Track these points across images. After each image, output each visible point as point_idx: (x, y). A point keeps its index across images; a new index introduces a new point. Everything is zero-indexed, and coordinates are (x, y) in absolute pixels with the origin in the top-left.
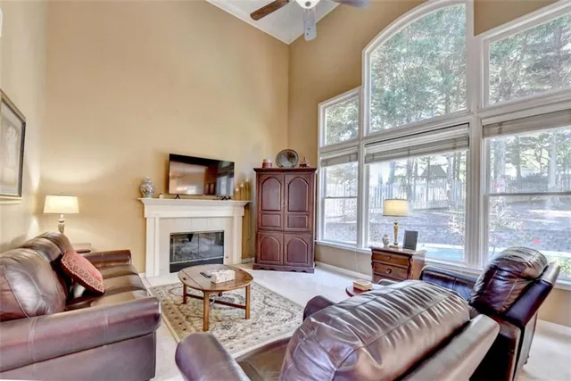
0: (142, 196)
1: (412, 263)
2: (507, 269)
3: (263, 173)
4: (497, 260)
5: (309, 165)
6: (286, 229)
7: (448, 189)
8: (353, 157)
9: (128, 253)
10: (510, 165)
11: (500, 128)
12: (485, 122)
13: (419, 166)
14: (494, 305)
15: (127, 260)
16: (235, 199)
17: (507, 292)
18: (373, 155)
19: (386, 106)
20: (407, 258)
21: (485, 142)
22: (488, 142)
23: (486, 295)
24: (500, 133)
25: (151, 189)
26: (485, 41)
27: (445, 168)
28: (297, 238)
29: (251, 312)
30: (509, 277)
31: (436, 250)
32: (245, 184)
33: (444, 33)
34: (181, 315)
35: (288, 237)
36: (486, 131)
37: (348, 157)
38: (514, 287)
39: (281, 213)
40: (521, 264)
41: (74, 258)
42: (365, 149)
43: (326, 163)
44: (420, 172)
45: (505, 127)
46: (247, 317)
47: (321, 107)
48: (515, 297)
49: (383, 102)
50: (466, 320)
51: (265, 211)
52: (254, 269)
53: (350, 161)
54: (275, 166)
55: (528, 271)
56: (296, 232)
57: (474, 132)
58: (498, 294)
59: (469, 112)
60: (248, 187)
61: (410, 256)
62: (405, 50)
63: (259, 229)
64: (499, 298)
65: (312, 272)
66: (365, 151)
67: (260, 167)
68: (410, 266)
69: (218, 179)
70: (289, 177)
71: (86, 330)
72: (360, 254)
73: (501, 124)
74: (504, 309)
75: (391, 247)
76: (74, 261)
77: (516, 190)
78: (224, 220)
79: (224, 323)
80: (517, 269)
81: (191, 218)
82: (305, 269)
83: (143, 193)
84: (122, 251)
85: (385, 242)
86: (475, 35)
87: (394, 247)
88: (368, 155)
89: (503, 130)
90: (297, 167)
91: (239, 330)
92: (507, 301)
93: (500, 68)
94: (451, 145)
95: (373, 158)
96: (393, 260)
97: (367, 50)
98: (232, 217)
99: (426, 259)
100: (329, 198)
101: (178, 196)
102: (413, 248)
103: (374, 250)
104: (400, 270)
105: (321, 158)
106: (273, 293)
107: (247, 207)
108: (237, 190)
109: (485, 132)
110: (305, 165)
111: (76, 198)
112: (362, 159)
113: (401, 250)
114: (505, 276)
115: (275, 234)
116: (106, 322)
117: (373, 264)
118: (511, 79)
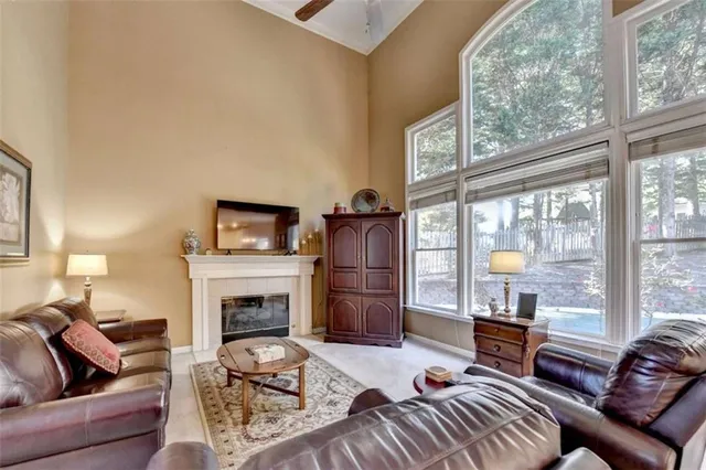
0: (186, 253)
1: (529, 338)
2: (652, 357)
3: (335, 221)
4: (639, 342)
5: (393, 209)
6: (365, 290)
7: (592, 234)
8: (451, 195)
9: (163, 323)
10: (682, 200)
11: (655, 146)
12: (633, 138)
13: (553, 205)
14: (633, 412)
15: (163, 332)
16: (301, 254)
17: (653, 393)
18: (476, 192)
19: (500, 128)
20: (521, 331)
21: (632, 166)
22: (638, 166)
23: (620, 395)
24: (655, 152)
25: (195, 244)
26: (629, 22)
27: (588, 206)
28: (379, 302)
29: (307, 401)
30: (655, 370)
31: (574, 317)
32: (314, 234)
33: (581, 26)
34: (221, 401)
35: (368, 302)
36: (634, 150)
37: (443, 197)
38: (664, 384)
39: (358, 270)
40: (675, 349)
41: (79, 331)
42: (465, 184)
43: (417, 204)
44: (555, 213)
45: (661, 143)
46: (301, 407)
47: (408, 133)
48: (667, 401)
49: (498, 122)
50: (556, 457)
51: (338, 269)
52: (325, 341)
53: (447, 201)
54: (350, 211)
55: (687, 361)
56: (376, 295)
57: (616, 152)
58: (638, 395)
59: (609, 125)
60: (317, 237)
61: (525, 328)
62: (525, 52)
63: (331, 290)
64: (640, 402)
65: (400, 346)
66: (466, 187)
67: (331, 212)
68: (526, 342)
69: (290, 229)
70: (366, 225)
71: (65, 427)
72: (460, 323)
73: (655, 139)
74: (648, 418)
75: (500, 315)
76: (79, 335)
77: (692, 233)
78: (290, 279)
79: (270, 414)
80: (669, 359)
81: (247, 278)
82: (388, 342)
83: (187, 249)
84: (156, 321)
85: (493, 309)
86: (615, 15)
87: (504, 316)
88: (469, 193)
89: (660, 148)
90: (378, 211)
91: (287, 425)
92: (652, 407)
93: (665, 68)
94: (583, 173)
95: (476, 196)
96: (503, 334)
97: (465, 53)
98: (299, 277)
99: (549, 332)
100: (421, 250)
101: (229, 252)
102: (531, 316)
103: (477, 319)
104: (513, 347)
105: (410, 199)
106: (342, 374)
107: (317, 263)
108: (304, 242)
109: (633, 153)
110: (388, 209)
111: (104, 257)
112: (462, 198)
113: (514, 320)
114: (650, 369)
115: (349, 297)
116: (88, 418)
117: (475, 337)
118: (681, 80)
